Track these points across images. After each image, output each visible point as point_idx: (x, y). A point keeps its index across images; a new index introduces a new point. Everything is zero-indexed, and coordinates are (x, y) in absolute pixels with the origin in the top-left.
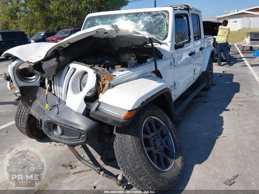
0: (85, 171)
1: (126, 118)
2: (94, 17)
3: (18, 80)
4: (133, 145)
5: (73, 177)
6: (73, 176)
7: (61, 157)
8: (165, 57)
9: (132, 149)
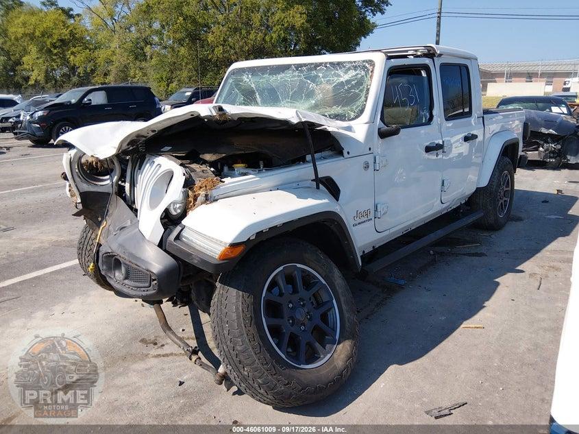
0: (176, 355)
1: (224, 257)
2: (242, 71)
3: (77, 179)
4: (237, 309)
5: (152, 362)
6: (152, 359)
7: (145, 325)
8: (348, 153)
9: (234, 315)
